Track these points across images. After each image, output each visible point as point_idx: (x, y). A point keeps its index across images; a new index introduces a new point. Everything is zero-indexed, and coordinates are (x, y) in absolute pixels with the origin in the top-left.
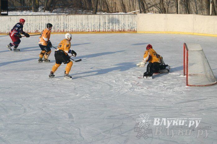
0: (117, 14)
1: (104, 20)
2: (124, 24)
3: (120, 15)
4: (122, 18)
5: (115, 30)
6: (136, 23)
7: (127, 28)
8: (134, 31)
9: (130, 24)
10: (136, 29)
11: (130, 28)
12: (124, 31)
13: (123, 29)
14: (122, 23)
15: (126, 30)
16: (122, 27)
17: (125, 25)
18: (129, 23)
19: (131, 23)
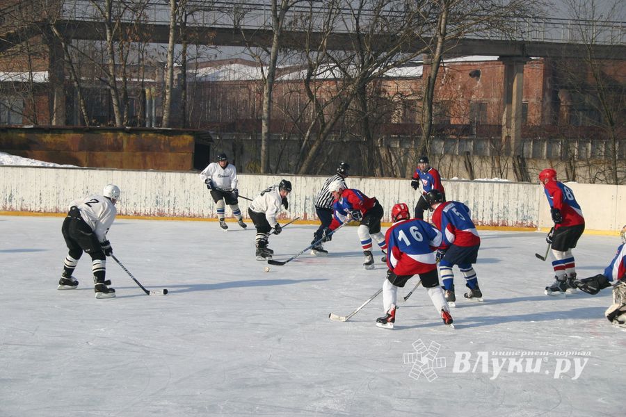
0: (487, 182)
1: (455, 194)
2: (504, 207)
3: (495, 184)
4: (501, 193)
5: (482, 222)
6: (536, 205)
7: (512, 219)
8: (531, 227)
9: (520, 209)
10: (535, 223)
11: (520, 217)
12: (504, 225)
13: (503, 221)
14: (501, 206)
15: (510, 223)
16: (501, 215)
17: (508, 211)
18: (520, 206)
19: (523, 206)
